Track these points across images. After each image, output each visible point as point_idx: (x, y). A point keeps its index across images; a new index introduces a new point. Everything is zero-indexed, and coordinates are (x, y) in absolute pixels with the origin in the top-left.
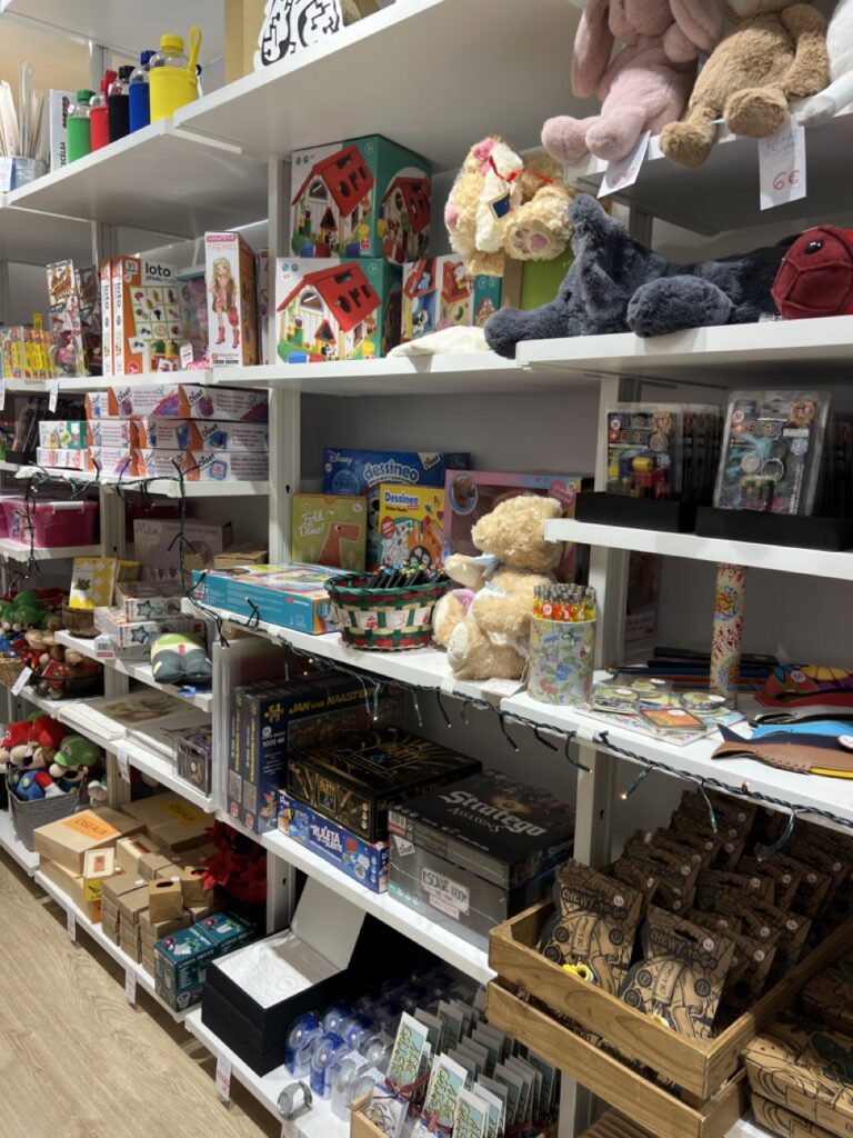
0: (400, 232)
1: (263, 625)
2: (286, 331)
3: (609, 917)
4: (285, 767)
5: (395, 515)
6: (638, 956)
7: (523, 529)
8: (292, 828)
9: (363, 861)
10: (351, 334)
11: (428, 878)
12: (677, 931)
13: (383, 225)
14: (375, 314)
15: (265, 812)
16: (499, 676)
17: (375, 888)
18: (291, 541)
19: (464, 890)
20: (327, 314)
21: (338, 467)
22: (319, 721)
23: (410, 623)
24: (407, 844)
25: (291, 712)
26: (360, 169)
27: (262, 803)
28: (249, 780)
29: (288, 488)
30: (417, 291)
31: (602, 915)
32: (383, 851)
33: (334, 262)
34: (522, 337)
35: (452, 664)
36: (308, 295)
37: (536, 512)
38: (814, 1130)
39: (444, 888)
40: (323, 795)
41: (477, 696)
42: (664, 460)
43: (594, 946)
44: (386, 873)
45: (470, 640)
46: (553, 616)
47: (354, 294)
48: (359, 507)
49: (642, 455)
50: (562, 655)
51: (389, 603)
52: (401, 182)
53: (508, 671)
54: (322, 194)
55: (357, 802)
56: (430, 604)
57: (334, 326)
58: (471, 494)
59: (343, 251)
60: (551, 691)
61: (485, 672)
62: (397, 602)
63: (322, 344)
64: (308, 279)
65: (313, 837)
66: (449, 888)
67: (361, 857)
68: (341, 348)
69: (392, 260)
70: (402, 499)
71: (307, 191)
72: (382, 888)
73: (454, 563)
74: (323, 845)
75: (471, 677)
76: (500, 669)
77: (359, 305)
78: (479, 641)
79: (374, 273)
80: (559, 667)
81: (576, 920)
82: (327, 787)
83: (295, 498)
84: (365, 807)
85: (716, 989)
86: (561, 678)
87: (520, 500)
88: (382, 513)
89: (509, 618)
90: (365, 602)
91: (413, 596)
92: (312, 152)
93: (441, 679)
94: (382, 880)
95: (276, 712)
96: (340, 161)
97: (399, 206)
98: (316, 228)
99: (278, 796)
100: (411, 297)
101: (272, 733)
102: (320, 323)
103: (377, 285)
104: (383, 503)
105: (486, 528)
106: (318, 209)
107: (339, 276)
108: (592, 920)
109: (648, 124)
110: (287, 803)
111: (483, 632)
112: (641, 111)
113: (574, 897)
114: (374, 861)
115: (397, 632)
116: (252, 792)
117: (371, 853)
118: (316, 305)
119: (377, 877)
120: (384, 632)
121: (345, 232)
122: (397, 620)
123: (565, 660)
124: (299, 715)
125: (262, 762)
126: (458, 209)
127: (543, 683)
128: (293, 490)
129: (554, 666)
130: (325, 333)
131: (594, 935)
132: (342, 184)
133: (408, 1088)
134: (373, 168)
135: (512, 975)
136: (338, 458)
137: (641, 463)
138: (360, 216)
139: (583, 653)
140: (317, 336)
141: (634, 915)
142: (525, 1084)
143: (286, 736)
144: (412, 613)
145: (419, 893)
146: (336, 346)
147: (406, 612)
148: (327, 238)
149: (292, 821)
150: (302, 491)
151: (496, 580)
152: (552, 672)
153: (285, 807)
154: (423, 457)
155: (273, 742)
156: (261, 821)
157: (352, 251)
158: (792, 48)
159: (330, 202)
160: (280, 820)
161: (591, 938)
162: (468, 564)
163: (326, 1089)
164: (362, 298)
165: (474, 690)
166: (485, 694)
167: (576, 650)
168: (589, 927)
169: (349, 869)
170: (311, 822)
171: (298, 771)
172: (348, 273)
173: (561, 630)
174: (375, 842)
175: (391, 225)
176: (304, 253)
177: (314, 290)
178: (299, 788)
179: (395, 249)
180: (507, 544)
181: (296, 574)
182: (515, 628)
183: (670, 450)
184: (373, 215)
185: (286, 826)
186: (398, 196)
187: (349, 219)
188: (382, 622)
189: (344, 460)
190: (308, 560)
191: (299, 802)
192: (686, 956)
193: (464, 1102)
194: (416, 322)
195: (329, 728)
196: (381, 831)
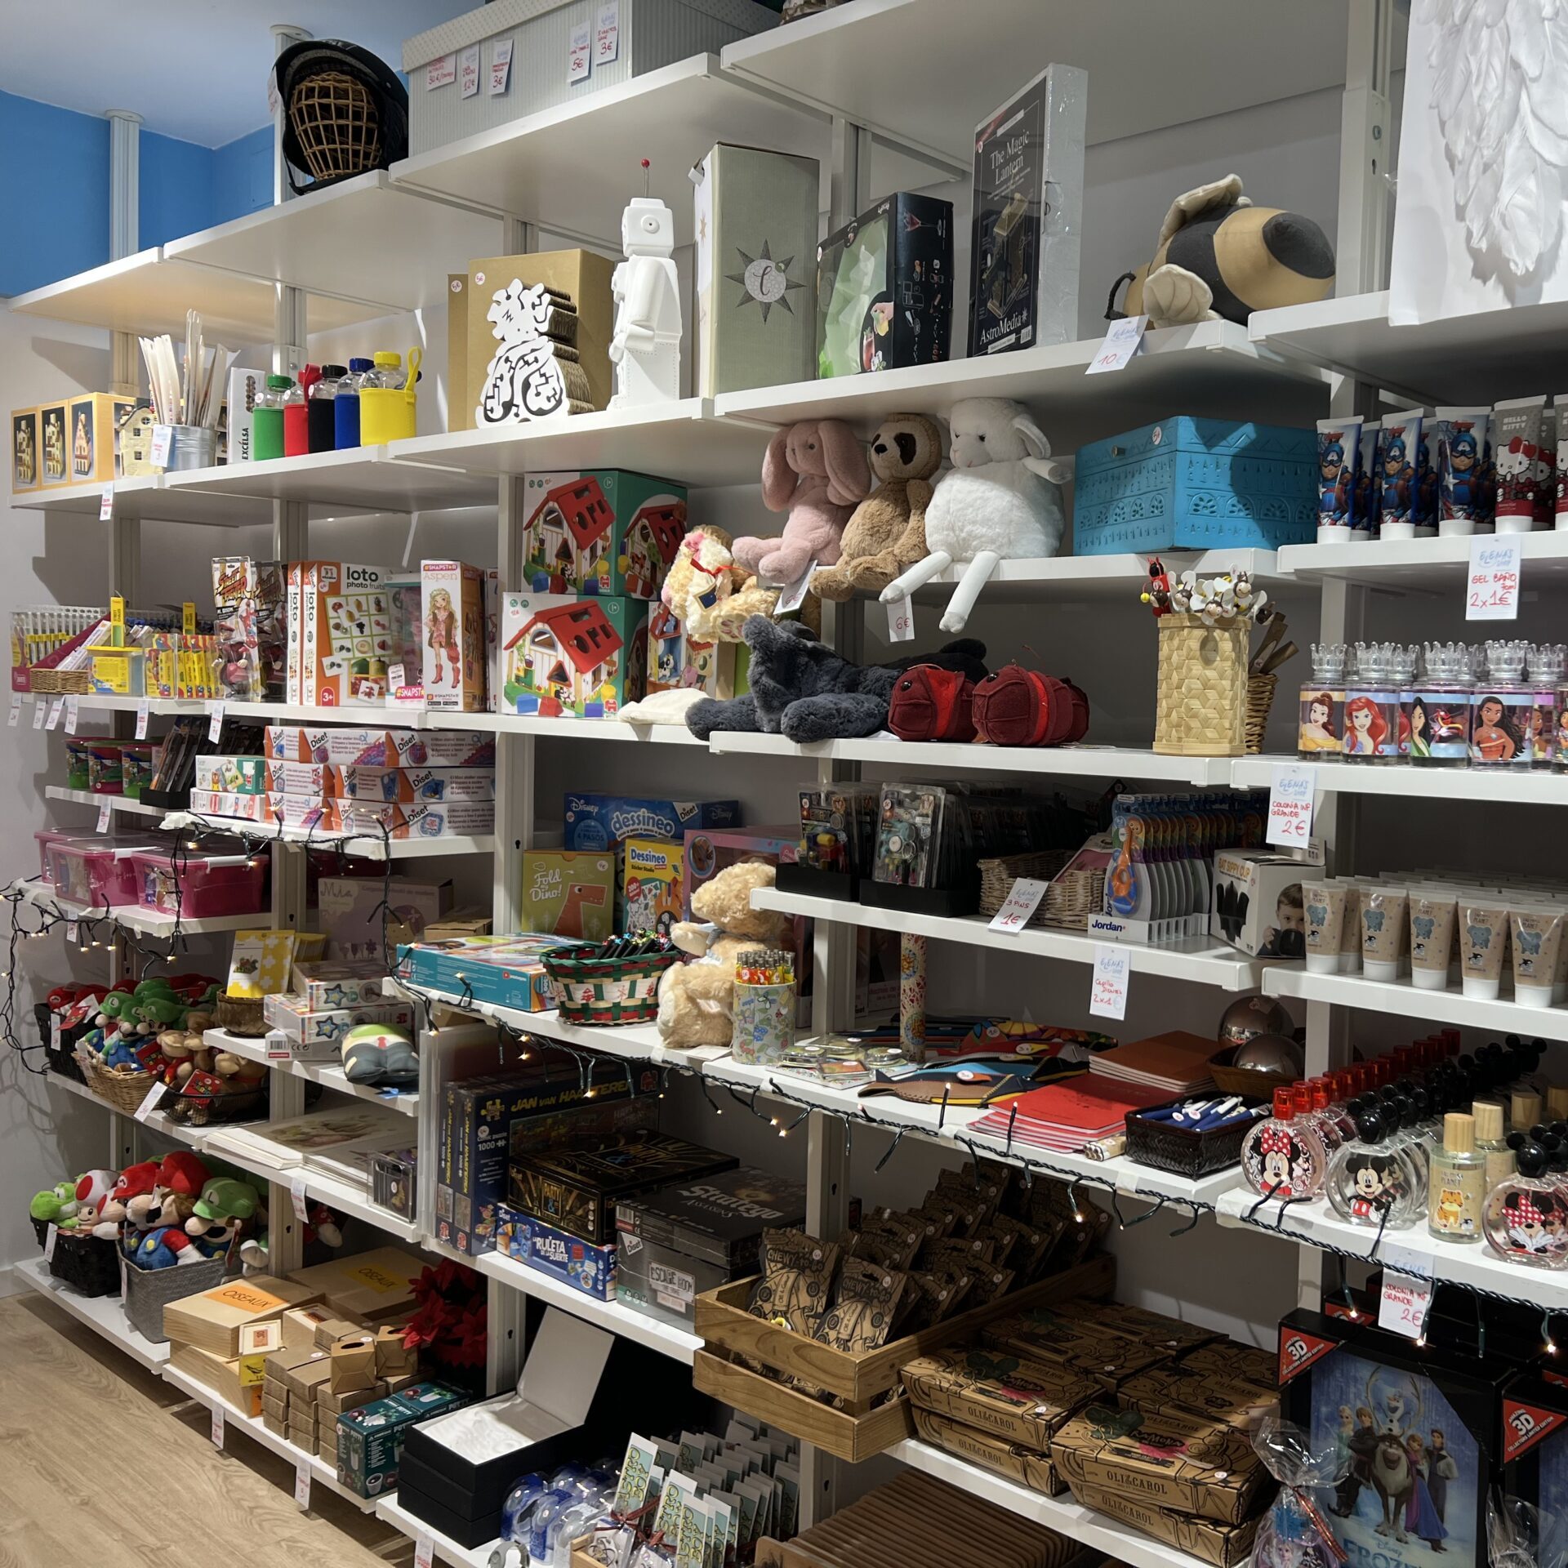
0: (648, 564)
1: (476, 1004)
2: (515, 672)
3: (808, 1272)
4: (506, 1174)
5: (641, 875)
6: (831, 1304)
7: (737, 897)
8: (514, 1246)
9: (590, 1268)
10: (589, 676)
11: (655, 1274)
12: (865, 1276)
13: (625, 561)
14: (616, 656)
15: (480, 1230)
16: (710, 1044)
17: (601, 1295)
18: (520, 907)
19: (689, 1279)
20: (561, 654)
21: (582, 816)
22: (550, 1121)
23: (632, 995)
24: (635, 1240)
25: (513, 1109)
26: (599, 503)
27: (477, 1219)
28: (461, 1192)
29: (518, 843)
30: (662, 632)
31: (802, 1270)
32: (611, 1252)
33: (569, 599)
34: (717, 727)
35: (662, 1032)
36: (541, 633)
37: (751, 879)
38: (956, 1427)
39: (671, 1282)
40: (547, 1199)
41: (684, 1063)
42: (843, 837)
43: (794, 1301)
44: (613, 1278)
45: (676, 1007)
46: (750, 981)
47: (593, 634)
48: (604, 864)
49: (827, 832)
50: (758, 1017)
51: (606, 975)
52: (647, 513)
53: (718, 1037)
54: (557, 523)
55: (582, 1201)
56: (655, 974)
57: (570, 667)
58: (709, 857)
59: (581, 585)
60: (749, 1052)
61: (694, 1039)
62: (615, 973)
63: (555, 687)
64: (540, 616)
65: (535, 1252)
66: (676, 1280)
67: (587, 1262)
68: (578, 692)
69: (637, 595)
70: (647, 858)
71: (542, 517)
72: (609, 1296)
73: (681, 931)
74: (546, 1258)
75: (681, 1045)
76: (710, 1037)
77: (598, 646)
78: (685, 1007)
79: (615, 611)
80: (756, 1028)
81: (779, 1278)
82: (551, 1190)
83: (526, 855)
84: (591, 1206)
85: (887, 1319)
86: (758, 1039)
87: (738, 868)
88: (629, 873)
89: (716, 984)
90: (580, 974)
91: (632, 968)
92: (547, 476)
93: (651, 1048)
94: (609, 1287)
95: (494, 1108)
96: (578, 491)
97: (645, 538)
98: (551, 558)
99: (497, 1209)
100: (657, 638)
101: (491, 1134)
102: (553, 664)
103: (619, 627)
104: (629, 861)
105: (705, 896)
106: (553, 537)
107: (575, 614)
108: (792, 1276)
109: (813, 556)
110: (507, 1217)
111: (691, 999)
112: (807, 545)
113: (777, 1256)
114: (601, 1265)
115: (616, 1005)
116: (465, 1206)
117: (598, 1256)
118: (550, 645)
119: (604, 1282)
120: (602, 1005)
121: (582, 566)
122: (616, 992)
123: (761, 1022)
124: (523, 1113)
125: (477, 1170)
126: (672, 593)
127: (742, 1045)
128: (524, 845)
129: (751, 1027)
130: (559, 675)
131: (794, 1289)
132: (580, 515)
133: (634, 1515)
134: (613, 503)
135: (715, 1335)
136: (581, 806)
137: (823, 839)
138: (599, 552)
139: (779, 1014)
140: (550, 678)
141: (830, 1266)
142: (762, 1497)
143: (506, 1139)
144: (633, 985)
145: (647, 1292)
146: (572, 689)
147: (625, 983)
148: (563, 570)
149: (513, 1238)
150: (537, 846)
151: (715, 947)
152: (749, 1034)
153: (505, 1222)
154: (679, 807)
155: (491, 1145)
156: (474, 1242)
157: (591, 588)
158: (906, 519)
159: (567, 532)
160: (499, 1239)
161: (791, 1294)
162: (694, 932)
163: (549, 1552)
164: (601, 638)
165: (680, 1057)
166: (690, 1059)
167: (773, 1012)
168: (789, 1284)
169: (573, 1280)
170: (534, 1234)
171: (520, 1176)
172: (585, 612)
173: (757, 994)
174: (603, 1244)
175: (635, 559)
176: (539, 587)
177: (547, 627)
178: (520, 1196)
179: (640, 583)
180: (723, 912)
181: (521, 947)
182: (722, 994)
183: (847, 829)
184: (613, 551)
185: (507, 1247)
186: (644, 527)
187: (587, 553)
188: (599, 996)
189: (590, 808)
190: (541, 930)
191: (521, 1214)
192: (867, 1296)
193: (687, 1508)
194: (661, 665)
195: (563, 1130)
196: (608, 1232)
